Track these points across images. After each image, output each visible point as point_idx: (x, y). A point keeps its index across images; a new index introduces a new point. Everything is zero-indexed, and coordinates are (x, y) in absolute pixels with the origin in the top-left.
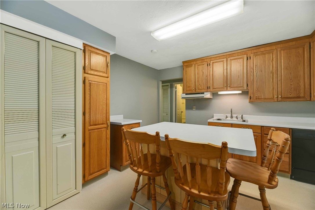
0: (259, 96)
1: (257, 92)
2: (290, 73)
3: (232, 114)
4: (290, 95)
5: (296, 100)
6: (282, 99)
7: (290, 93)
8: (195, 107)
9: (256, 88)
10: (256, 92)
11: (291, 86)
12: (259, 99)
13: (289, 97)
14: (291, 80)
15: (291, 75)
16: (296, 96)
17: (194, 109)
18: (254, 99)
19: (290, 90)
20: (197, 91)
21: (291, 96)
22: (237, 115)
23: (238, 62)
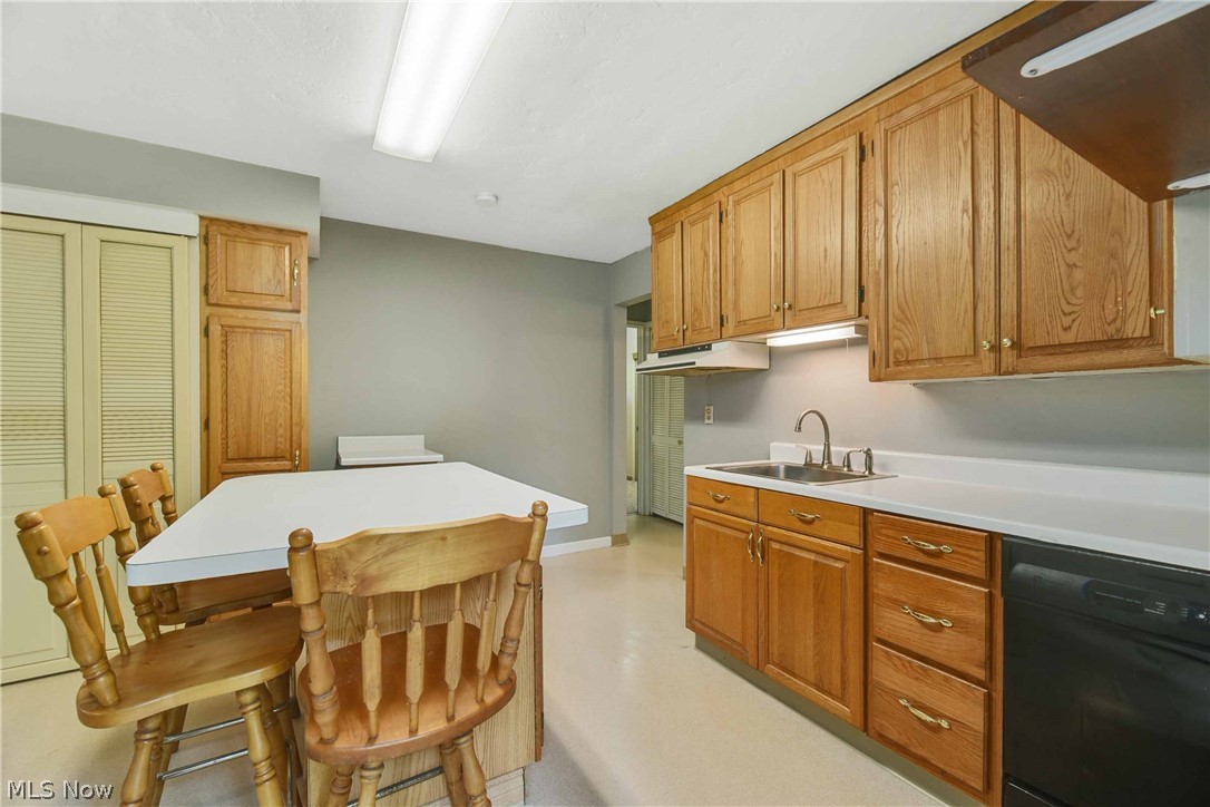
0: (906, 349)
1: (898, 324)
2: (1063, 198)
3: (827, 445)
4: (1065, 329)
5: (1099, 358)
6: (1019, 356)
7: (1067, 321)
8: (712, 408)
9: (896, 307)
10: (894, 327)
11: (1069, 277)
12: (908, 362)
13: (1060, 345)
14: (1069, 236)
15: (1068, 206)
16: (1099, 337)
17: (709, 419)
18: (888, 366)
19: (1063, 302)
20: (692, 339)
21: (1069, 338)
22: (848, 450)
23: (823, 181)
